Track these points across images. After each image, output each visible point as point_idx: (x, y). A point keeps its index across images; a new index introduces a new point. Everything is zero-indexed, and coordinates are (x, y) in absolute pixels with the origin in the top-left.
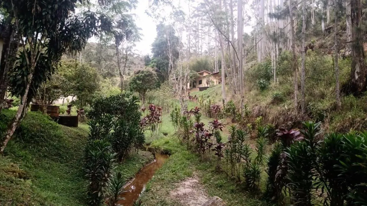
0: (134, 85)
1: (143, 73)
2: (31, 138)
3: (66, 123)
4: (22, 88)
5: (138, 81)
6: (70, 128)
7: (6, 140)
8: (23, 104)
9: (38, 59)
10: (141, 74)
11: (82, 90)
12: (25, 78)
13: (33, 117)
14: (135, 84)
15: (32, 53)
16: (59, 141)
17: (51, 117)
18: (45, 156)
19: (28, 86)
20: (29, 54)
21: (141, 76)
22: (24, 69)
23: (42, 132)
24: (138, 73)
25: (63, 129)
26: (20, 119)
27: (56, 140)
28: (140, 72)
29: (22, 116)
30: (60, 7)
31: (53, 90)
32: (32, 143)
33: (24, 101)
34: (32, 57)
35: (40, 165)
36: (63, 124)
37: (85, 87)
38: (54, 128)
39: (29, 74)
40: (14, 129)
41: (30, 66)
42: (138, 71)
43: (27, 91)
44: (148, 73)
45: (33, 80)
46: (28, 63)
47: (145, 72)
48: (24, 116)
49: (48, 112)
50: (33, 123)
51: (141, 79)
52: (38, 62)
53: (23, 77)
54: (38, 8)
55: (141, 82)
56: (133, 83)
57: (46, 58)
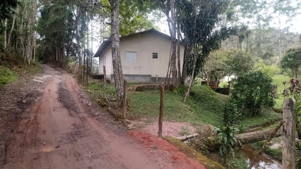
0: (285, 63)
1: (294, 51)
2: (199, 98)
3: (221, 92)
4: (191, 72)
5: (289, 59)
6: (223, 95)
7: (186, 97)
8: (192, 79)
9: (197, 57)
10: (292, 52)
11: (239, 70)
12: (192, 67)
13: (201, 88)
14: (287, 62)
15: (194, 55)
16: (215, 102)
17: (211, 88)
18: (206, 109)
19: (193, 71)
20: (193, 55)
21: (292, 53)
22: (191, 63)
23: (205, 96)
24: (289, 51)
25: (218, 95)
26: (191, 87)
27: (213, 101)
28: (292, 50)
29: (191, 85)
30: (206, 30)
31: (217, 72)
32: (199, 101)
33: (192, 78)
34: (195, 57)
35: (203, 113)
36: (219, 93)
37: (241, 68)
38: (212, 94)
39: (193, 65)
40: (189, 92)
41: (194, 61)
42: (289, 49)
43: (193, 73)
44: (299, 51)
45: (196, 67)
46: (193, 60)
47: (296, 49)
48: (192, 85)
49: (209, 86)
50: (200, 91)
51: (292, 57)
52: (197, 59)
53: (191, 67)
54: (196, 33)
55: (292, 59)
56: (284, 61)
57: (201, 56)
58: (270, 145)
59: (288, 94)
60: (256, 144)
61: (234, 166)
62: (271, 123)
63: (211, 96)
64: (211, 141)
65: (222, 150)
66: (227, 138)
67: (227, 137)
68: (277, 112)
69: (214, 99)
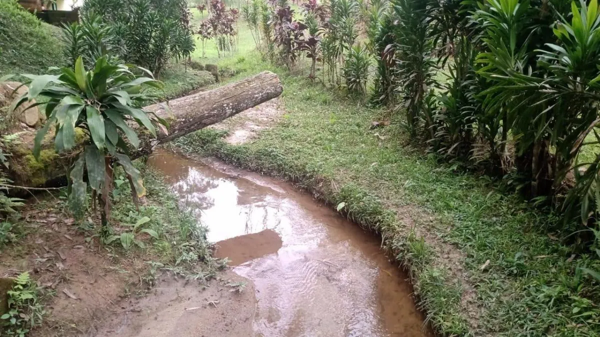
16: (39, 43)
27: (33, 41)
38: (29, 23)
58: (224, 137)
59: (209, 34)
60: (185, 140)
61: (147, 234)
62: (192, 91)
63: (23, 27)
64: (23, 150)
65: (86, 179)
66: (102, 120)
67: (103, 114)
68: (196, 68)
69: (37, 37)
